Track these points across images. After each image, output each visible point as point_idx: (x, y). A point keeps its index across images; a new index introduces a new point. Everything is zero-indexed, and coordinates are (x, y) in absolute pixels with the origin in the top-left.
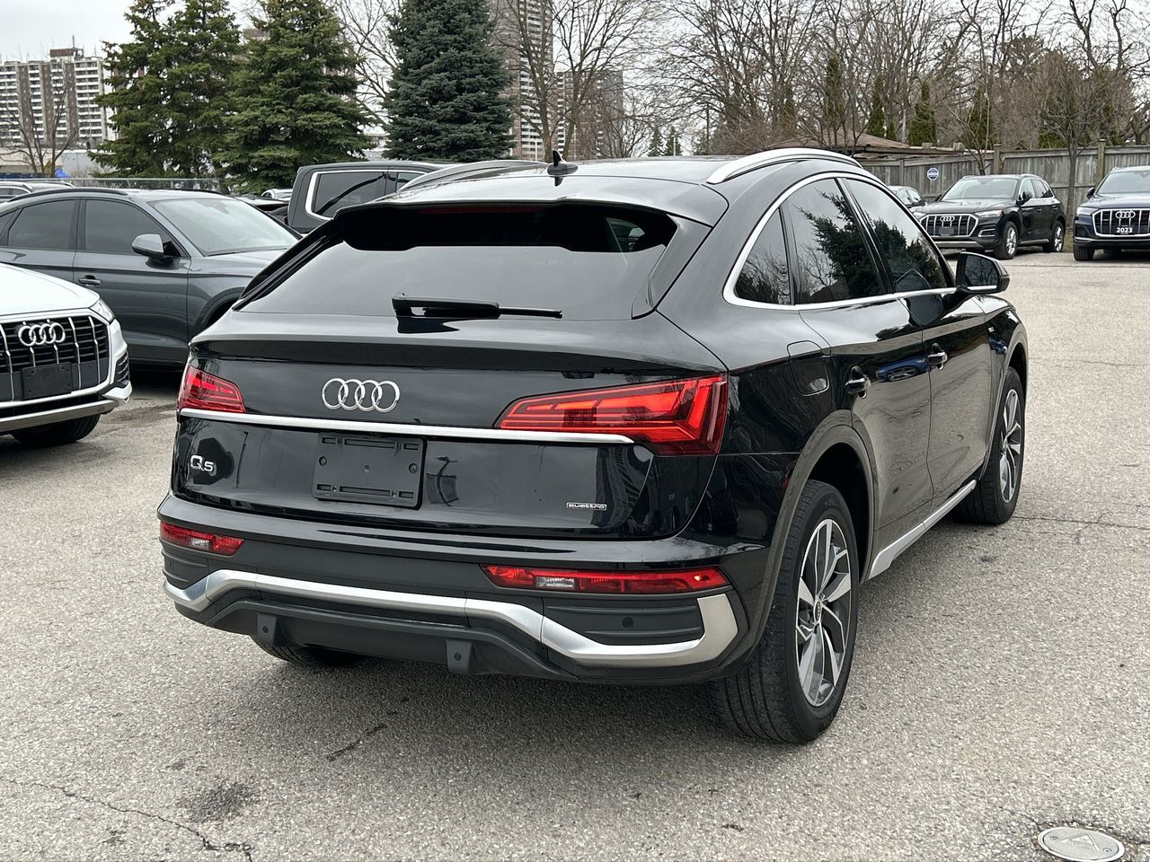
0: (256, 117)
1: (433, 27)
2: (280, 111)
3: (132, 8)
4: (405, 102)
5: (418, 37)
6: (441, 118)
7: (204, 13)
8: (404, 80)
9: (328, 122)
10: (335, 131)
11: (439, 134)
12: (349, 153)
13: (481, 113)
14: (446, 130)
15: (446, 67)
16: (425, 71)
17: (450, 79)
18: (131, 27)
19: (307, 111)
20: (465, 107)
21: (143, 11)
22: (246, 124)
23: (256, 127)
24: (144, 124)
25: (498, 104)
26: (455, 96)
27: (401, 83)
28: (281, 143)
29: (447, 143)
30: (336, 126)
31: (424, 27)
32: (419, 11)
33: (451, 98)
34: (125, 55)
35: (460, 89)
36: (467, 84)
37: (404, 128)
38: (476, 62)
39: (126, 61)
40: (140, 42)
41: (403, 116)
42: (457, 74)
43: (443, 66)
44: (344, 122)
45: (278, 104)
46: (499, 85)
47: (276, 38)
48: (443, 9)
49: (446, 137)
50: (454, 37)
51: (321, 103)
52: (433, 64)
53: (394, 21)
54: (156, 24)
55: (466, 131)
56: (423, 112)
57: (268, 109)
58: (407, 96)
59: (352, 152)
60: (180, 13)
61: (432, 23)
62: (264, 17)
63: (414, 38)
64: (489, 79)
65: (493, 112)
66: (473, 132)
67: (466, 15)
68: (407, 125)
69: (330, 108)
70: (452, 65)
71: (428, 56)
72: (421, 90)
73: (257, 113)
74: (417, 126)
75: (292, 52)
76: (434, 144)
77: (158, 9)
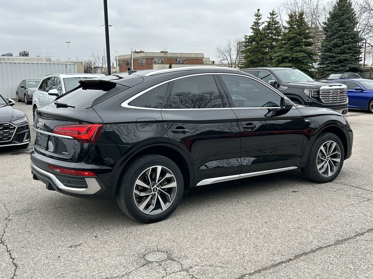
0: (281, 55)
1: (336, 25)
2: (288, 53)
3: (252, 25)
4: (325, 48)
5: (331, 28)
6: (336, 53)
7: (272, 25)
8: (326, 42)
9: (302, 56)
10: (304, 58)
11: (335, 58)
13: (350, 51)
14: (337, 56)
16: (332, 39)
17: (340, 41)
18: (252, 31)
19: (296, 52)
20: (344, 49)
21: (256, 26)
22: (278, 57)
23: (281, 58)
24: (252, 58)
25: (356, 48)
26: (341, 46)
27: (324, 42)
28: (287, 62)
29: (337, 60)
30: (304, 56)
31: (334, 25)
32: (333, 20)
33: (340, 46)
34: (249, 38)
35: (343, 44)
36: (346, 42)
37: (324, 56)
38: (350, 35)
39: (251, 40)
40: (254, 35)
41: (324, 53)
42: (343, 39)
43: (338, 37)
44: (307, 55)
45: (288, 51)
46: (358, 42)
47: (290, 31)
48: (340, 19)
49: (337, 59)
50: (343, 28)
51: (301, 50)
52: (335, 36)
53: (325, 23)
54: (259, 29)
55: (344, 57)
56: (330, 50)
57: (285, 52)
58: (326, 46)
59: (309, 64)
60: (266, 26)
61: (336, 24)
62: (288, 26)
63: (330, 29)
64: (353, 40)
65: (354, 50)
66: (346, 57)
67: (348, 21)
68: (325, 55)
69: (303, 51)
70: (341, 36)
71: (334, 34)
72: (330, 44)
73: (282, 53)
74: (328, 55)
75: (293, 35)
76: (333, 61)
77: (260, 25)
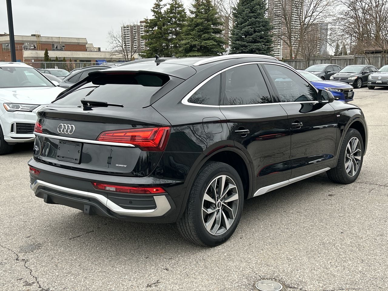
0: (189, 42)
1: (247, 11)
2: (196, 40)
3: (153, 8)
4: (236, 36)
5: (242, 14)
6: (248, 41)
7: (175, 9)
8: (236, 29)
9: (211, 44)
10: (214, 46)
11: (247, 47)
12: (218, 54)
13: (262, 40)
14: (249, 45)
15: (251, 24)
16: (244, 26)
17: (251, 28)
18: (153, 14)
19: (205, 40)
20: (256, 38)
21: (157, 9)
22: (186, 44)
23: (189, 46)
24: (155, 45)
25: (268, 36)
26: (253, 34)
27: (235, 30)
28: (196, 51)
29: (249, 50)
30: (214, 45)
31: (244, 11)
32: (243, 6)
33: (252, 34)
34: (151, 23)
35: (255, 32)
36: (257, 29)
37: (235, 45)
38: (261, 22)
39: (151, 24)
40: (155, 18)
41: (235, 41)
42: (254, 26)
43: (249, 24)
44: (216, 43)
45: (196, 38)
46: (268, 30)
47: (197, 16)
48: (251, 5)
49: (249, 48)
50: (254, 14)
51: (210, 37)
52: (246, 23)
53: (235, 9)
54: (161, 13)
55: (256, 46)
56: (240, 39)
57: (193, 40)
58: (237, 34)
59: (219, 53)
60: (168, 9)
61: (246, 9)
62: (194, 10)
63: (241, 15)
64: (265, 28)
65: (266, 39)
66: (258, 46)
67: (258, 7)
68: (236, 44)
69: (213, 39)
70: (252, 23)
71: (245, 21)
72: (242, 32)
73: (189, 41)
74: (240, 44)
75: (201, 21)
76: (245, 50)
77: (162, 8)
